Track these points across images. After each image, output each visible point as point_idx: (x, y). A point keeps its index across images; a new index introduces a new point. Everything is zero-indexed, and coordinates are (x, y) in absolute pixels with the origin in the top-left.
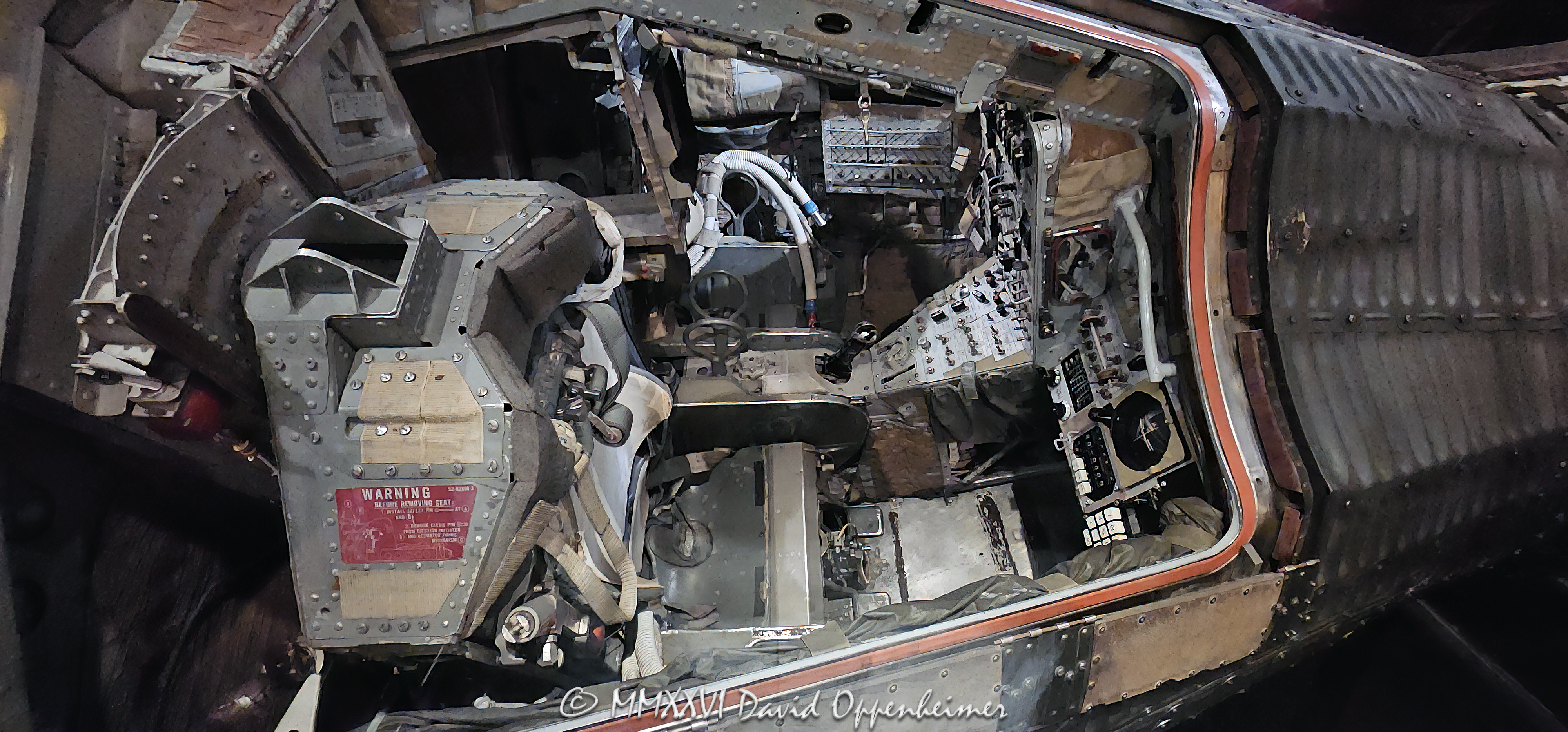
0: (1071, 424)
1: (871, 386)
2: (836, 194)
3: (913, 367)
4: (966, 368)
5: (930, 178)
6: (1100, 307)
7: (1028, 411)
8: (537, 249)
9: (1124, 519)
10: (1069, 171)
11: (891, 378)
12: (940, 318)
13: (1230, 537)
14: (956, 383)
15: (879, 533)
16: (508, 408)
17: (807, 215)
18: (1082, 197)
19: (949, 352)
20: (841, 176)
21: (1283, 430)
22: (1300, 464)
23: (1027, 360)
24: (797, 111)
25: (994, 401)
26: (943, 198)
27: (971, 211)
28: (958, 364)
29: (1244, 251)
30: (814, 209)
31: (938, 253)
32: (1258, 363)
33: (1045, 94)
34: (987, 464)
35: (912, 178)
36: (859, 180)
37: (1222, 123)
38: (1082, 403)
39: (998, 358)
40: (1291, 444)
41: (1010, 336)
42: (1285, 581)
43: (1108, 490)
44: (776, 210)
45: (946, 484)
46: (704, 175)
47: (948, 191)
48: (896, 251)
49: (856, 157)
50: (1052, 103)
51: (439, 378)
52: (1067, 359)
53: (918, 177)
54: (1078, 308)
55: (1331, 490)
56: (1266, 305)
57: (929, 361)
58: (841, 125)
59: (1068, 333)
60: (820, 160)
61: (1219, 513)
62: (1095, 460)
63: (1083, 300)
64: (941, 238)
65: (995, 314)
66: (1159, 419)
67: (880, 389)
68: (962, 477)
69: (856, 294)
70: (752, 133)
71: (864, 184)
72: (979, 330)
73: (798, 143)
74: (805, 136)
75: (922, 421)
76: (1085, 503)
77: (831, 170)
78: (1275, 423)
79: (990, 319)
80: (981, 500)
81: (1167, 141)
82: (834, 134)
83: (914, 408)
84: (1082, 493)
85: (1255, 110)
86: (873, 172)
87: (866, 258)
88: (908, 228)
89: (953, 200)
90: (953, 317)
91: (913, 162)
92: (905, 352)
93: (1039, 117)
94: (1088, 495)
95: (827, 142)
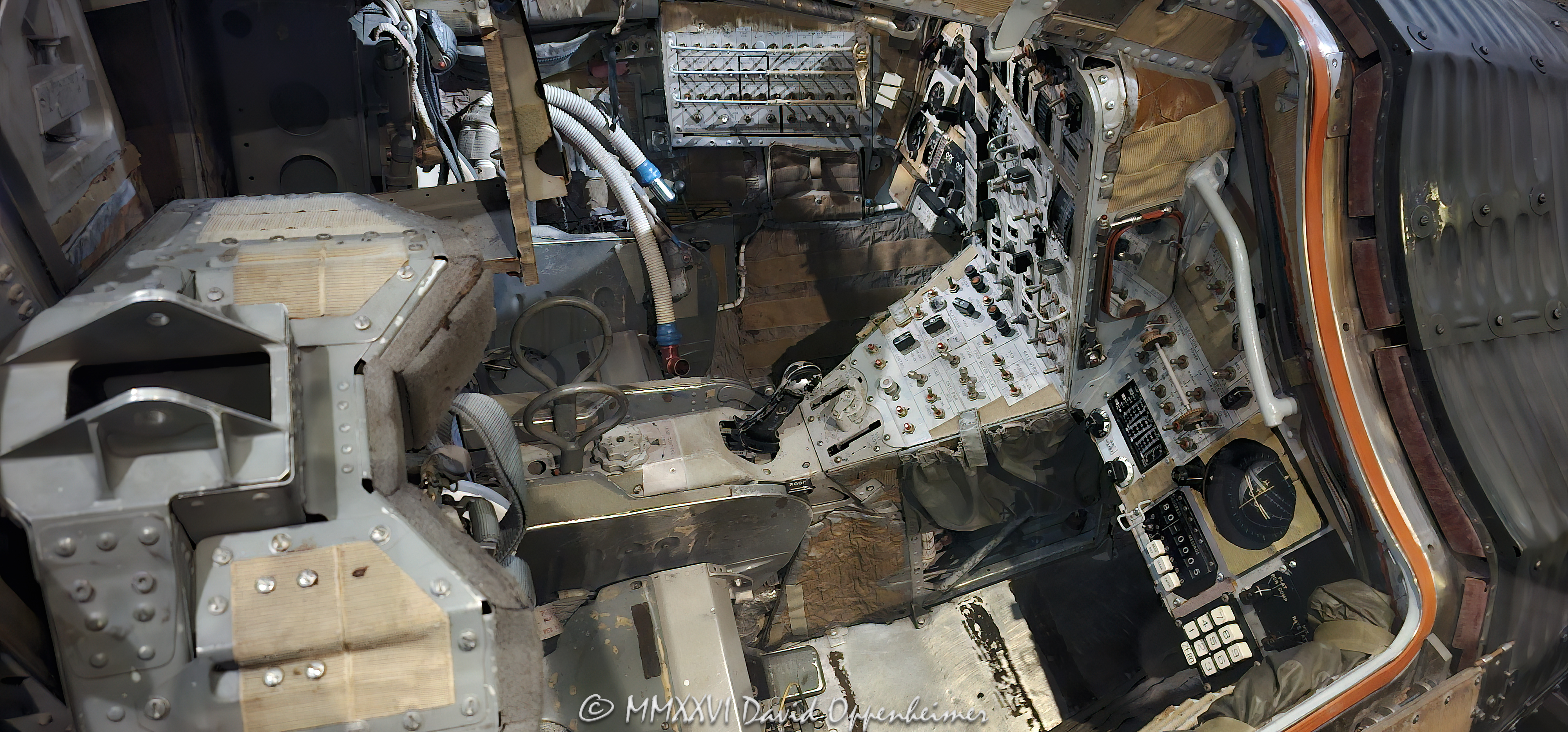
0: (1135, 491)
1: (813, 460)
2: (689, 149)
3: (877, 424)
4: (966, 420)
5: (840, 120)
6: (1162, 319)
7: (1050, 471)
8: (442, 330)
9: (1239, 620)
10: (1135, 137)
11: (845, 445)
12: (906, 344)
13: (1411, 628)
14: (954, 444)
15: (819, 689)
16: (486, 608)
17: (644, 184)
18: (1149, 172)
19: (931, 397)
20: (697, 120)
21: (1448, 476)
22: (1477, 519)
23: (1056, 400)
24: (621, 19)
25: (1007, 464)
26: (862, 149)
27: (910, 168)
28: (949, 416)
29: (1373, 242)
30: (653, 174)
31: (856, 234)
32: (1405, 390)
33: (1104, 34)
34: (978, 558)
35: (813, 120)
36: (727, 126)
37: (1335, 72)
38: (1150, 457)
39: (1012, 401)
40: (1461, 494)
41: (1023, 366)
42: (1483, 675)
43: (1208, 579)
44: (588, 179)
45: (915, 595)
46: (468, 128)
47: (868, 137)
48: (790, 235)
49: (720, 89)
50: (1109, 44)
51: (359, 573)
52: (1118, 395)
53: (821, 119)
54: (1129, 323)
55: (1522, 549)
56: (1406, 312)
57: (902, 412)
58: (696, 40)
59: (1116, 357)
60: (659, 95)
61: (1385, 598)
62: (1181, 539)
63: (1137, 311)
64: (860, 210)
65: (994, 333)
66: (1274, 474)
67: (829, 463)
68: (936, 581)
69: (728, 306)
70: (547, 55)
71: (735, 131)
72: (972, 360)
73: (621, 68)
74: (632, 57)
75: (890, 505)
76: (1171, 602)
77: (680, 110)
78: (1438, 470)
79: (987, 341)
80: (967, 612)
81: (1254, 92)
82: (684, 54)
83: (878, 486)
84: (1168, 589)
85: (1374, 58)
86: (749, 112)
87: (743, 248)
88: (806, 199)
89: (875, 152)
90: (927, 342)
91: (812, 96)
92: (861, 403)
93: (1091, 63)
94: (1176, 591)
95: (671, 66)
